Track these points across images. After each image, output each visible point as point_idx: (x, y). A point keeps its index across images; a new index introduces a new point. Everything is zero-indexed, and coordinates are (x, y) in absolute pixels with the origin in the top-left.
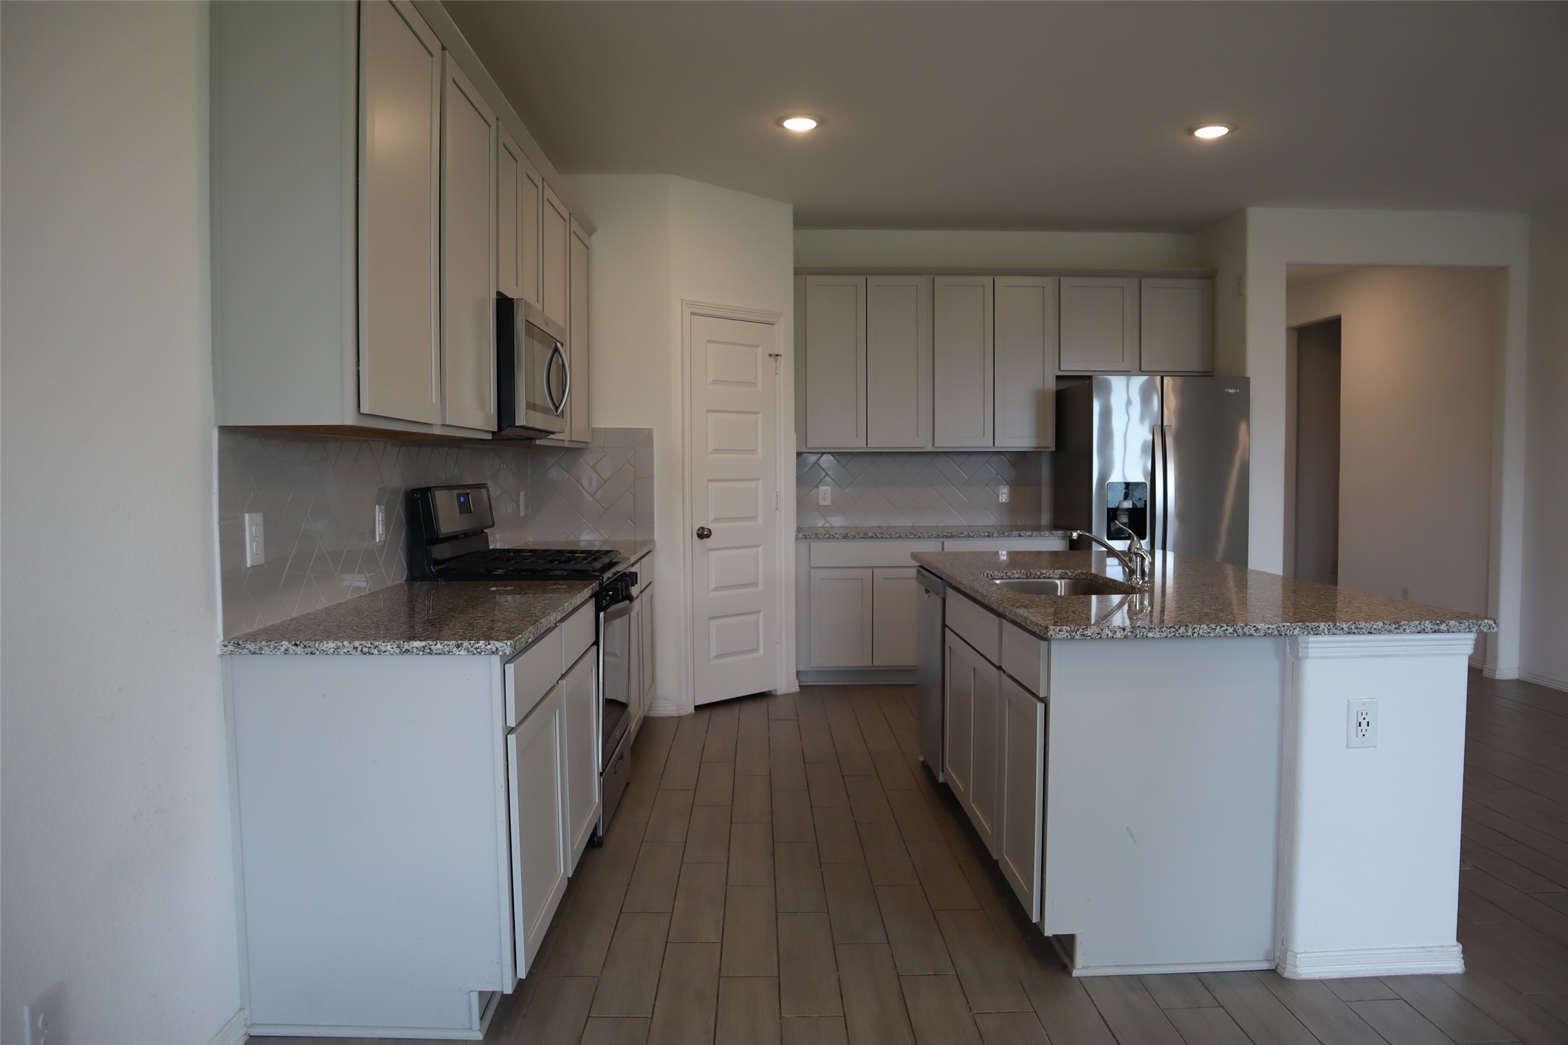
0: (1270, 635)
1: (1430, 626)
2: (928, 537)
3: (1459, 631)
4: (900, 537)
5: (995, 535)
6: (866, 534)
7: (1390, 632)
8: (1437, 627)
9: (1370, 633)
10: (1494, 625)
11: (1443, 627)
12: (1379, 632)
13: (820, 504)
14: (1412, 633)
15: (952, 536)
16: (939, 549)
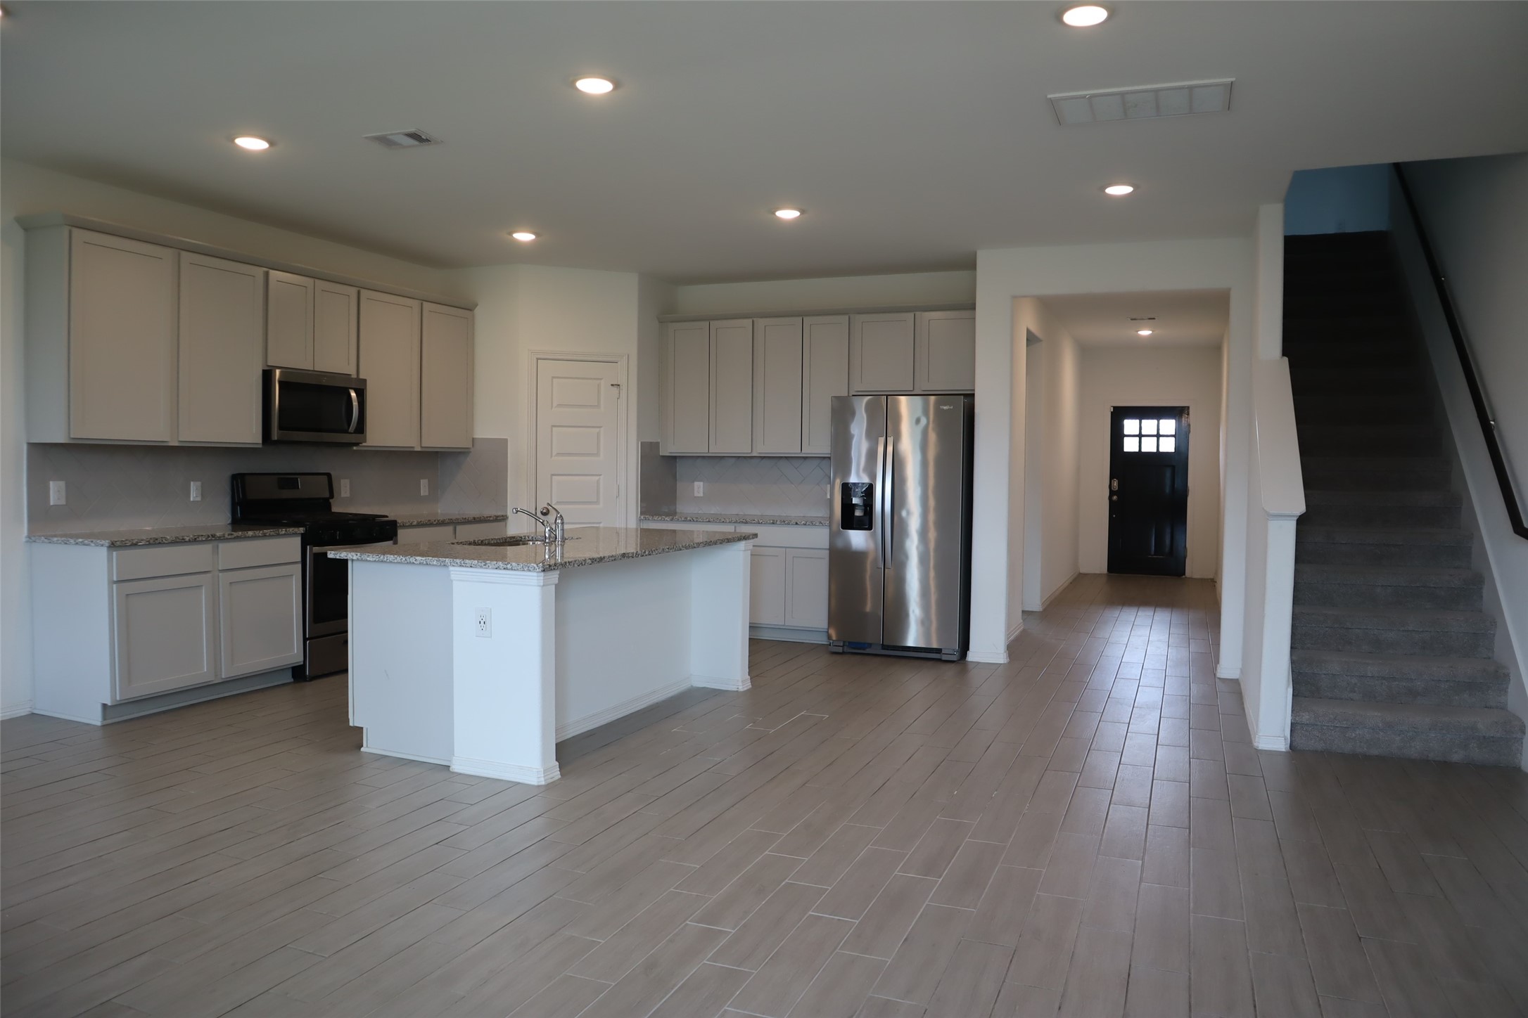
0: (423, 563)
1: (502, 565)
2: (730, 522)
3: (518, 570)
4: (709, 521)
5: (778, 523)
6: (686, 518)
7: (481, 567)
8: (505, 566)
9: (471, 567)
10: (536, 567)
11: (509, 566)
12: (476, 566)
13: (695, 495)
14: (492, 568)
15: (746, 523)
16: (733, 531)
